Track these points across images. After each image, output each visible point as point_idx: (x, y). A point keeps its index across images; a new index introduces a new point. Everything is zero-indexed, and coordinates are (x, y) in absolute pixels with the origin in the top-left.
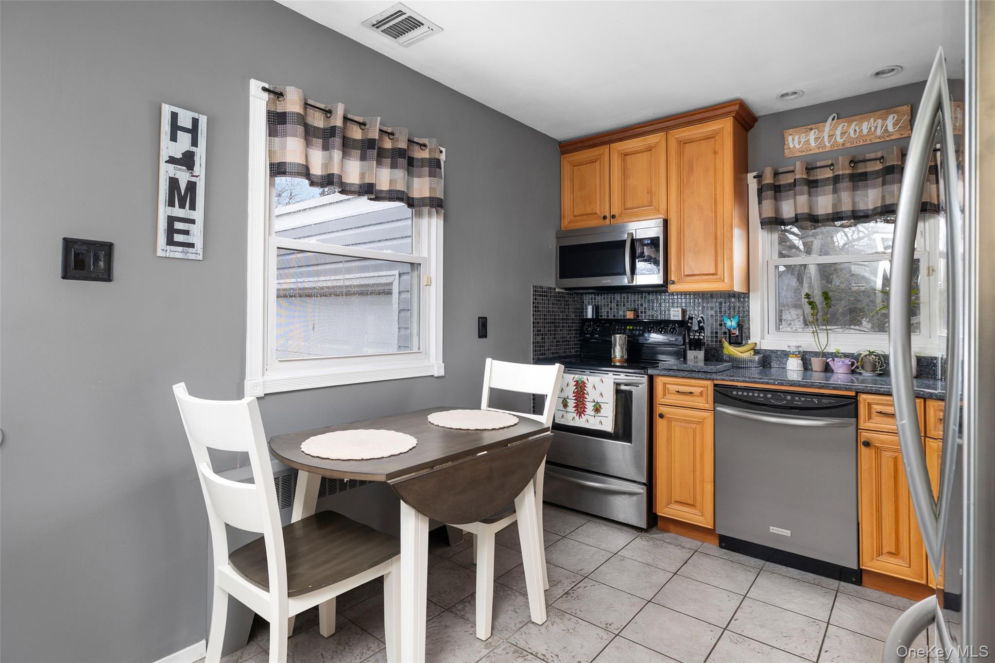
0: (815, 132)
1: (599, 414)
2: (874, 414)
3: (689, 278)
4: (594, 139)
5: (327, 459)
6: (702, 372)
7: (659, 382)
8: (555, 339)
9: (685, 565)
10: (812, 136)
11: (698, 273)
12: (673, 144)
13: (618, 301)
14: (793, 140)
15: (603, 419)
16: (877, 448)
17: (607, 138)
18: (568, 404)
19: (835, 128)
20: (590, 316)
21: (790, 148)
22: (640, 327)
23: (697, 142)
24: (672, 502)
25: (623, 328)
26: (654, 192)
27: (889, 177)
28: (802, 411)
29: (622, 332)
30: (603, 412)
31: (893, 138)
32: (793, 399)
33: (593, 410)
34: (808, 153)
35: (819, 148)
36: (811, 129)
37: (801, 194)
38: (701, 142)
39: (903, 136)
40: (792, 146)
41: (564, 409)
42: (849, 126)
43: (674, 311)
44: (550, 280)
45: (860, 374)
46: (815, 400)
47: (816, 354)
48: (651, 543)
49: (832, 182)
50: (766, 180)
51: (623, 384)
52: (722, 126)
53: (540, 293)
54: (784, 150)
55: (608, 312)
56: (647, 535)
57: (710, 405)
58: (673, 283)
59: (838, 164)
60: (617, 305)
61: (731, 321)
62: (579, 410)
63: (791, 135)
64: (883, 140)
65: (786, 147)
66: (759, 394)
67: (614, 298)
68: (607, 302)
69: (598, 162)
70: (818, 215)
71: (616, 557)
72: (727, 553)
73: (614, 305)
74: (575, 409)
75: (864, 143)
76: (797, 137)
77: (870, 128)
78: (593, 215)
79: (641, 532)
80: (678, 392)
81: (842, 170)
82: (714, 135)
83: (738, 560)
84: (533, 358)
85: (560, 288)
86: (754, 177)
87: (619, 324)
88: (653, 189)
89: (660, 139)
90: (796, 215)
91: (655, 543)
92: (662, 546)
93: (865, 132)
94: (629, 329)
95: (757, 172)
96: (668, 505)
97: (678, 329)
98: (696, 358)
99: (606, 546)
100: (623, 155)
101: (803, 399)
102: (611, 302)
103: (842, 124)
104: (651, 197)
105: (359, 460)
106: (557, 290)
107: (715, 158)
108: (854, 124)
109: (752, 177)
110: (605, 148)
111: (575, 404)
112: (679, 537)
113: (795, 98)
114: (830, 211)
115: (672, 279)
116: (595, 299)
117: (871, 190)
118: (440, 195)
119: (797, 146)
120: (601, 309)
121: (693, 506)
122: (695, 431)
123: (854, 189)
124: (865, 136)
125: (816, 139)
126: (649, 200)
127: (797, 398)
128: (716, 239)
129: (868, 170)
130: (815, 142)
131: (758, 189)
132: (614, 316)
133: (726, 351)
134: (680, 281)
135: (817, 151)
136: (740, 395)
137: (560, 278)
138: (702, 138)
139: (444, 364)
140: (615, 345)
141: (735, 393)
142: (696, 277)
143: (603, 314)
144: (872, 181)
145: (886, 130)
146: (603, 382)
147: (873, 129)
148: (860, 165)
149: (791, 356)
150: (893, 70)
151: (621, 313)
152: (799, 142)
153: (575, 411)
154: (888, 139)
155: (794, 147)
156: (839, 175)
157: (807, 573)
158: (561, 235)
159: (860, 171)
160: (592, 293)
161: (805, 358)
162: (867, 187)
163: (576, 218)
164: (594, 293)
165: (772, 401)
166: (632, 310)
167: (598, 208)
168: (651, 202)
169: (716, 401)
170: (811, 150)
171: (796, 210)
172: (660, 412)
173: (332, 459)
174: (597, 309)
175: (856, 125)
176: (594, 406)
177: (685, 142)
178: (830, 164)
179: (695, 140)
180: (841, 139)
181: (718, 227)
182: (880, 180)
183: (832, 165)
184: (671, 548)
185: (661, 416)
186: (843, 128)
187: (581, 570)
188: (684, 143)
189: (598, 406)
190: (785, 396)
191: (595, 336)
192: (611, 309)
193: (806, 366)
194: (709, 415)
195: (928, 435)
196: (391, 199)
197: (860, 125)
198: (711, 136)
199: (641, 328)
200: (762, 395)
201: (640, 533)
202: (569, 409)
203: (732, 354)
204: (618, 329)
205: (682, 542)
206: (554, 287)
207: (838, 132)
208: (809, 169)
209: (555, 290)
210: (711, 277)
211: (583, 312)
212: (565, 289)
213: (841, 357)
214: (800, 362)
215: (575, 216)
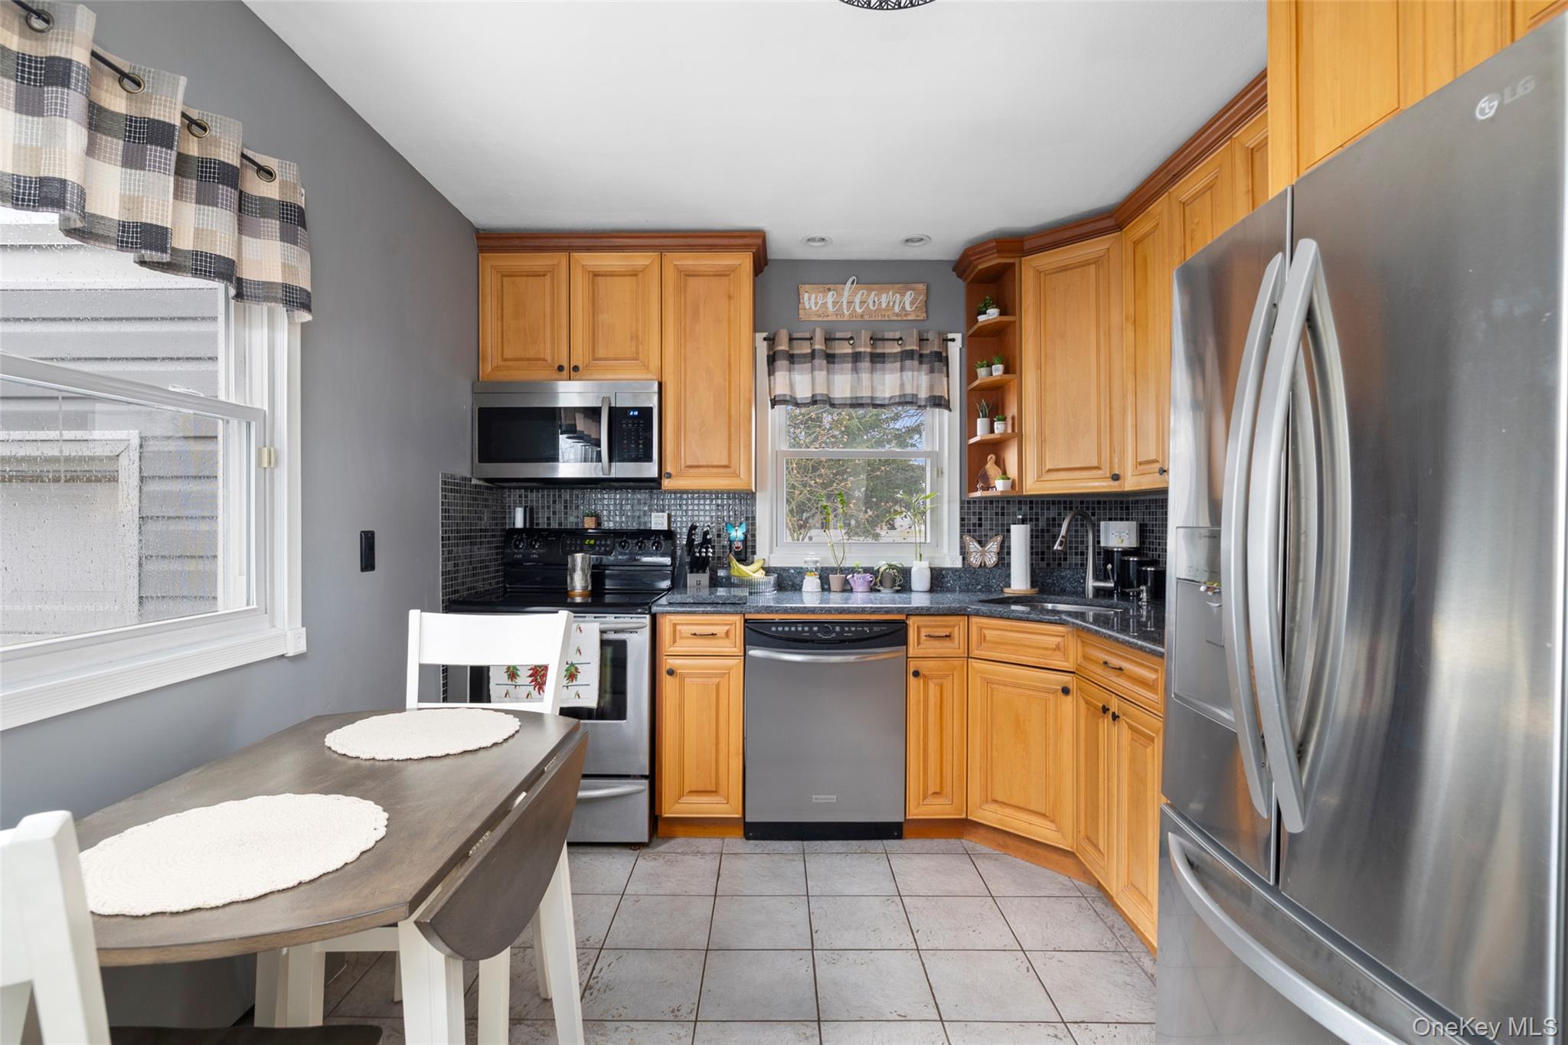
0: (833, 295)
1: (574, 683)
2: (923, 638)
3: (692, 471)
4: (544, 238)
5: (193, 910)
6: (729, 603)
7: (666, 624)
8: (471, 565)
9: (720, 878)
10: (830, 297)
11: (705, 464)
12: (670, 274)
13: (566, 501)
14: (809, 299)
15: (581, 690)
16: (925, 676)
17: (565, 242)
18: (518, 672)
19: (854, 294)
20: (519, 524)
21: (805, 309)
22: (606, 540)
23: (704, 278)
24: (685, 793)
25: (579, 542)
26: (641, 340)
27: (908, 363)
28: (852, 644)
29: (578, 549)
30: (581, 678)
31: (909, 318)
32: (842, 630)
33: (565, 676)
34: (825, 319)
35: (837, 315)
36: (829, 290)
37: (821, 369)
38: (711, 278)
39: (918, 318)
40: (807, 307)
41: (510, 682)
42: (869, 295)
43: (656, 517)
44: (463, 464)
45: (879, 591)
46: (866, 629)
47: (834, 570)
48: (661, 861)
49: (850, 359)
50: (781, 345)
51: (611, 630)
52: (739, 262)
53: (452, 486)
54: (798, 310)
55: (549, 519)
56: (649, 850)
57: (738, 650)
58: (669, 476)
59: (861, 339)
60: (566, 507)
61: (736, 530)
62: (539, 680)
63: (807, 292)
64: (900, 319)
65: (801, 306)
66: (803, 628)
67: (560, 496)
68: (548, 502)
69: (548, 277)
70: (834, 398)
71: (626, 900)
72: (757, 845)
73: (559, 507)
74: (531, 679)
75: (883, 319)
76: (814, 296)
77: (889, 302)
78: (539, 362)
79: (639, 849)
80: (695, 634)
81: (864, 347)
82: (728, 273)
83: (774, 850)
84: (443, 600)
85: (479, 479)
86: (765, 339)
87: (575, 538)
88: (640, 334)
89: (651, 263)
90: (813, 396)
91: (666, 859)
92: (677, 861)
93: (884, 305)
94: (590, 545)
95: (767, 333)
96: (679, 799)
97: (663, 543)
98: (699, 583)
99: (602, 887)
100: (591, 275)
101: (853, 629)
102: (554, 502)
103: (862, 291)
104: (637, 347)
105: (293, 887)
106: (474, 482)
107: (729, 305)
108: (873, 293)
109: (762, 339)
110: (561, 258)
111: (531, 672)
112: (691, 840)
113: (820, 247)
114: (848, 395)
115: (669, 470)
116: (526, 496)
117: (889, 375)
118: (304, 283)
119: (813, 307)
120: (537, 513)
121: (715, 792)
122: (718, 686)
123: (872, 371)
124: (884, 310)
125: (835, 303)
126: (634, 349)
127: (847, 629)
128: (730, 417)
129: (887, 351)
130: (834, 307)
131: (768, 356)
132: (560, 524)
133: (736, 572)
134: (680, 475)
135: (834, 318)
136: (780, 632)
137: (480, 461)
138: (712, 273)
139: (304, 629)
140: (574, 570)
141: (774, 629)
142: (702, 470)
143: (540, 521)
144: (890, 365)
145: (904, 308)
146: (581, 631)
147: (891, 303)
148: (879, 343)
149: (809, 573)
150: (922, 239)
151: (572, 519)
152: (816, 303)
153: (532, 681)
154: (905, 318)
155: (810, 308)
156: (860, 352)
157: (850, 841)
158: (479, 388)
159: (879, 351)
160: (520, 488)
161: (824, 575)
162: (883, 370)
163: (507, 363)
164: (526, 488)
165: (820, 635)
166: (592, 516)
167: (549, 351)
168: (638, 353)
169: (748, 642)
170: (828, 316)
171: (813, 389)
172: (668, 668)
173: (212, 908)
174: (530, 514)
175: (875, 295)
176: (567, 670)
177: (688, 273)
178: (849, 337)
179: (701, 273)
180: (860, 308)
181: (733, 400)
182: (898, 364)
183: (852, 338)
184: (690, 860)
185: (671, 672)
186: (862, 295)
187: (588, 940)
188: (687, 275)
189: (573, 670)
190: (834, 628)
191: (532, 556)
192: (554, 513)
193: (825, 586)
194: (738, 662)
195: (970, 656)
196: (197, 272)
197: (878, 295)
198: (724, 273)
199: (609, 543)
200: (806, 629)
201: (638, 851)
202: (519, 681)
203: (744, 575)
204: (571, 545)
205: (698, 847)
206: (469, 476)
207: (857, 300)
208: (829, 340)
209: (471, 481)
210: (722, 470)
211: (505, 518)
212: (486, 480)
213: (859, 572)
214: (819, 581)
215: (505, 360)
